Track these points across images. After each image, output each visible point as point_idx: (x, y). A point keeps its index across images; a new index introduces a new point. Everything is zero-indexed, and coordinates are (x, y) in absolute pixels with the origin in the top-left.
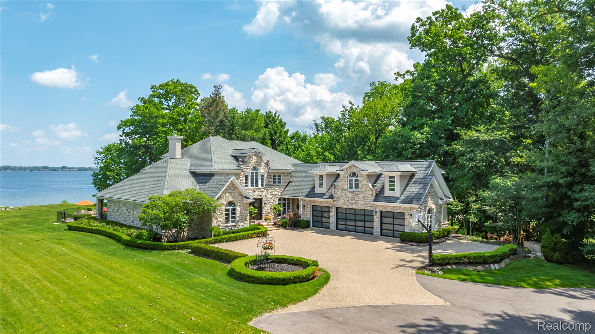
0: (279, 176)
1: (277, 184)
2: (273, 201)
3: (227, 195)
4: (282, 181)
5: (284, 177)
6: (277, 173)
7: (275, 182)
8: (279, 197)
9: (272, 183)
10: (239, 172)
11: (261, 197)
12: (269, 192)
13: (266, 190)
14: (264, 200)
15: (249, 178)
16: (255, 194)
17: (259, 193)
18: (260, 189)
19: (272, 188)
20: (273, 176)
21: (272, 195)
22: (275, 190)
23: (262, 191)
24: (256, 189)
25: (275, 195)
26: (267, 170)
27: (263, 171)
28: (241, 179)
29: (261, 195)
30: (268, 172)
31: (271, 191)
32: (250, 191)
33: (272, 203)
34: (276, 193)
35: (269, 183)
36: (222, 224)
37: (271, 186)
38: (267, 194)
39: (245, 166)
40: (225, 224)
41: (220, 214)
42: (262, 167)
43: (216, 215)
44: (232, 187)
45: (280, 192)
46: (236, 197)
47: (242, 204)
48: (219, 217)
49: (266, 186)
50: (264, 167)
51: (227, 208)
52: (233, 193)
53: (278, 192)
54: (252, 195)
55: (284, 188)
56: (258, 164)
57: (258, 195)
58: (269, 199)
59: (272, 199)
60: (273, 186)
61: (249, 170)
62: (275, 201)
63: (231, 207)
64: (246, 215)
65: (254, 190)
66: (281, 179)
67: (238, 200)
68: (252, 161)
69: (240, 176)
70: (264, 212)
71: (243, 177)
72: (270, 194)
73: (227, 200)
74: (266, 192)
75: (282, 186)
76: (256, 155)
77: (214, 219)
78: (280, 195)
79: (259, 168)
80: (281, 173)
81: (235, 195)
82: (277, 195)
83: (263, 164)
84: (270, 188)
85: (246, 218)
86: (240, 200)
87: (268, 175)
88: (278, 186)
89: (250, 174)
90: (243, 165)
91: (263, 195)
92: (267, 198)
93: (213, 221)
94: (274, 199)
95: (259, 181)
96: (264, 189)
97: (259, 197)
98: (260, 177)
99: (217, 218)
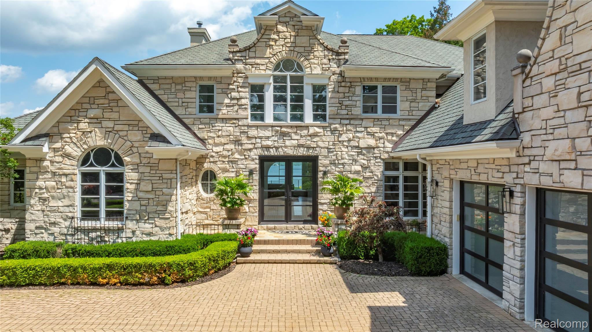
0: (393, 90)
1: (380, 114)
2: (359, 168)
3: (83, 126)
4: (402, 105)
5: (408, 94)
6: (377, 79)
7: (369, 109)
8: (386, 156)
9: (358, 111)
10: (228, 73)
11: (315, 153)
12: (344, 137)
13: (333, 131)
14: (323, 162)
15: (269, 95)
16: (288, 143)
17: (302, 142)
18: (307, 127)
19: (356, 126)
20: (359, 90)
21: (357, 147)
22: (369, 133)
23: (315, 135)
24: (291, 127)
25: (370, 148)
26: (338, 70)
27: (318, 71)
28: (234, 94)
29: (309, 148)
30: (341, 74)
31: (351, 136)
32: (268, 133)
33: (357, 172)
34: (372, 142)
35: (344, 112)
36: (65, 220)
37: (352, 122)
38: (334, 144)
39: (250, 58)
40: (78, 223)
41: (54, 188)
42: (316, 62)
43: (40, 188)
44: (102, 101)
45: (389, 141)
46: (121, 133)
47: (145, 161)
48: (53, 197)
49: (331, 121)
50: (325, 61)
51: (87, 169)
52: (110, 119)
53: (382, 141)
54: (276, 144)
55: (407, 128)
56: (302, 50)
57: (300, 146)
58: (342, 161)
59: (356, 161)
60: (362, 119)
61: (262, 67)
62: (368, 167)
63: (104, 168)
64: (162, 198)
65: (284, 129)
66: (399, 99)
67: (128, 144)
68: (276, 41)
69: (231, 87)
70: (322, 201)
71: (240, 89)
72: (345, 144)
73: (85, 143)
74: (331, 138)
75: (402, 123)
76: (291, 23)
77: (32, 202)
78: (389, 150)
79: (306, 63)
80: (396, 79)
81: (117, 128)
82: (376, 151)
83: (319, 51)
84: (349, 127)
85: (160, 208)
86: (136, 144)
87: (343, 84)
88: (384, 123)
89: (271, 81)
90: (244, 54)
91: (318, 146)
92: (334, 157)
93: (32, 206)
94: (365, 162)
95: (308, 104)
96: (324, 128)
97: (302, 152)
98: (308, 91)
99: (45, 200)
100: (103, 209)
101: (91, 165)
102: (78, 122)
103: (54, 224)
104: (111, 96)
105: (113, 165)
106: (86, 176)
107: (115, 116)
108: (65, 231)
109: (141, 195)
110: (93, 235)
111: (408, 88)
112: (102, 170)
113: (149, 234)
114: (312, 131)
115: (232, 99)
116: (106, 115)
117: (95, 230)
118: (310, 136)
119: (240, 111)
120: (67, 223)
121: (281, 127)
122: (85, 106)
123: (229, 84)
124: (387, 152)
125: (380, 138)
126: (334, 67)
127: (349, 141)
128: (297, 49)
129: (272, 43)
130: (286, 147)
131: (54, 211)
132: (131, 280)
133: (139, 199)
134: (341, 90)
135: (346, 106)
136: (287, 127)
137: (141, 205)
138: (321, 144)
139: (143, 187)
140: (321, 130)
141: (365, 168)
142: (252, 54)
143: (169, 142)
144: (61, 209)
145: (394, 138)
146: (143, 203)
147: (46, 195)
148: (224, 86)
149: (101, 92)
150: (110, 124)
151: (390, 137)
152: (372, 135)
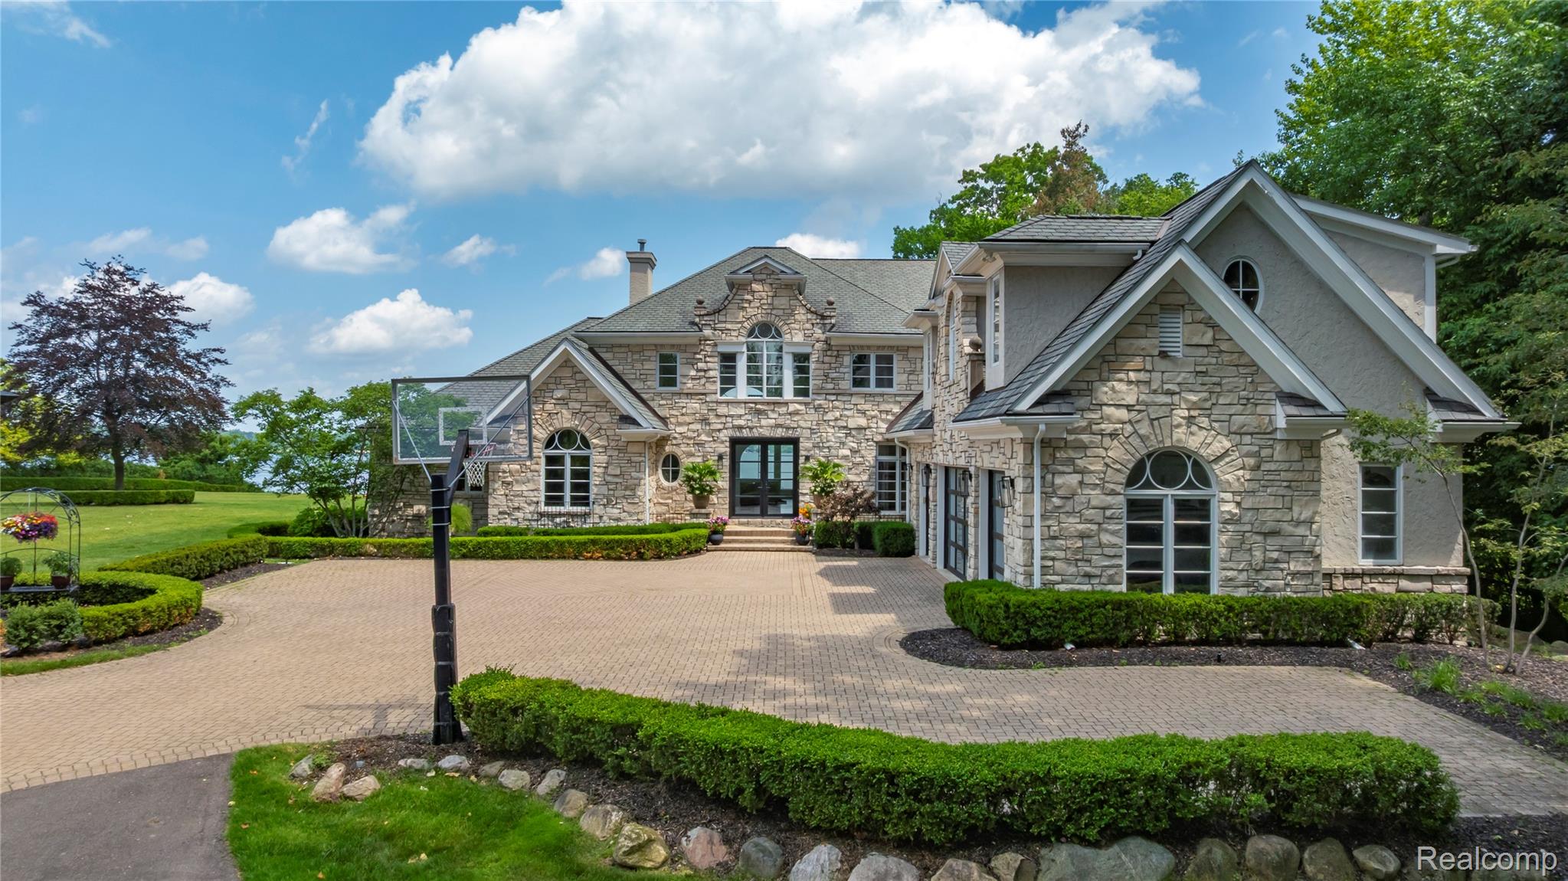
0: (889, 359)
1: (873, 388)
2: (847, 452)
3: (549, 406)
4: (898, 378)
5: (906, 365)
6: (869, 347)
7: (857, 383)
8: (879, 438)
9: (846, 384)
10: (695, 341)
11: (797, 434)
12: (830, 416)
13: (817, 409)
14: (805, 444)
15: (742, 364)
16: (764, 422)
17: (780, 421)
18: (786, 404)
19: (844, 402)
20: (848, 360)
21: (846, 427)
22: (859, 411)
23: (796, 413)
24: (768, 403)
25: (860, 429)
26: (823, 337)
27: (799, 338)
28: (701, 365)
29: (788, 428)
30: (826, 342)
31: (838, 414)
32: (741, 411)
33: (845, 457)
34: (863, 422)
35: (831, 386)
36: (529, 504)
37: (839, 398)
38: (818, 424)
39: (720, 322)
40: (543, 508)
41: (517, 471)
42: (797, 327)
43: (504, 472)
44: (569, 381)
45: (883, 420)
46: (588, 415)
47: (613, 444)
48: (517, 481)
49: (815, 397)
50: (808, 326)
51: (551, 452)
52: (576, 401)
53: (874, 420)
54: (750, 424)
55: (905, 405)
56: (781, 312)
57: (778, 426)
58: (828, 444)
59: (843, 444)
60: (851, 395)
61: (734, 334)
62: (858, 451)
63: (570, 451)
64: (631, 482)
65: (759, 406)
66: (895, 371)
67: (596, 426)
68: (750, 302)
69: (698, 356)
70: (804, 491)
71: (708, 359)
72: (831, 423)
73: (551, 425)
74: (815, 417)
75: (898, 399)
76: (769, 281)
77: (496, 486)
78: (884, 431)
79: (785, 328)
80: (891, 347)
81: (584, 409)
82: (868, 432)
83: (801, 315)
84: (836, 403)
85: (628, 493)
86: (605, 427)
87: (829, 353)
88: (877, 399)
89: (745, 349)
90: (712, 318)
91: (799, 427)
92: (818, 440)
93: (494, 490)
94: (855, 445)
95: (788, 376)
96: (806, 404)
97: (780, 433)
98: (788, 363)
99: (509, 484)
100: (568, 494)
101: (556, 448)
102: (544, 403)
103: (518, 509)
104: (578, 376)
105: (579, 448)
106: (551, 460)
107: (582, 396)
108: (529, 516)
109: (609, 479)
110: (558, 520)
111: (906, 358)
112: (567, 453)
113: (618, 520)
114: (792, 407)
115: (698, 370)
116: (573, 395)
117: (560, 515)
118: (790, 414)
119: (707, 385)
120: (532, 508)
121: (756, 403)
122: (550, 386)
123: (696, 353)
124: (881, 434)
125: (873, 417)
126: (818, 333)
127: (836, 419)
128: (774, 312)
129: (746, 305)
130: (761, 427)
131: (518, 496)
132: (613, 555)
133: (607, 483)
134: (827, 359)
135: (833, 379)
136: (762, 403)
137: (609, 490)
138: (802, 424)
139: (610, 471)
140: (802, 407)
141: (854, 451)
142: (722, 318)
143: (639, 425)
144: (526, 494)
145: (890, 417)
146: (611, 487)
147: (510, 479)
148: (690, 355)
149: (567, 373)
150: (577, 406)
151: (884, 416)
152: (864, 413)
